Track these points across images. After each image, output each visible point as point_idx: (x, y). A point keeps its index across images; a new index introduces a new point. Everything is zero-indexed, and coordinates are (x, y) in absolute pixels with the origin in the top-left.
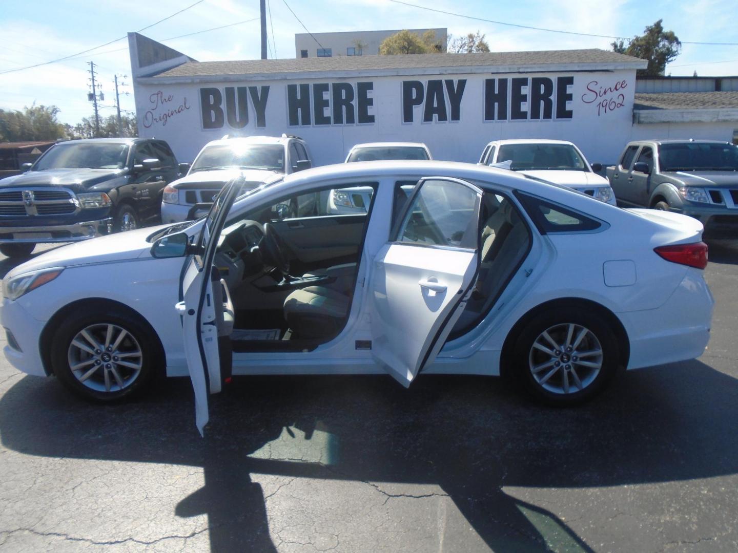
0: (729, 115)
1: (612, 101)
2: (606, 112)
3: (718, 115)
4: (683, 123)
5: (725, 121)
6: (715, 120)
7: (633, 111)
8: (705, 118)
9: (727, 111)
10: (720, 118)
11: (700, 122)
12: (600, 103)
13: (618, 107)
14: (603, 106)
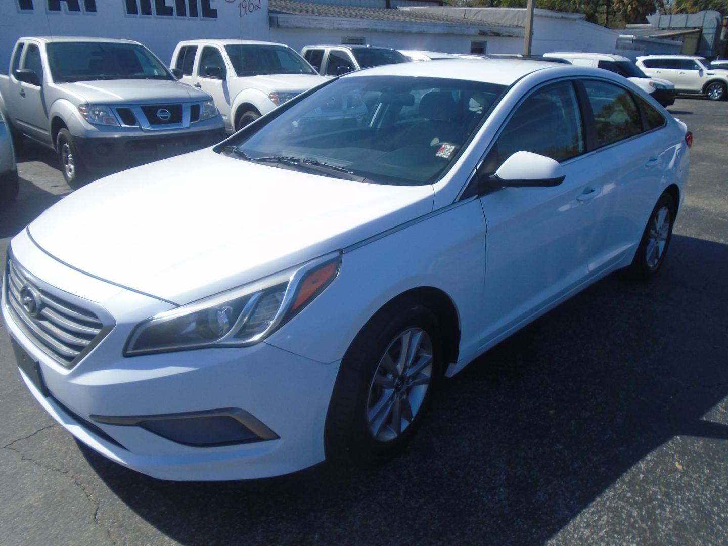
0: (340, 24)
1: (250, 2)
2: (246, 14)
3: (333, 23)
4: (310, 29)
5: (338, 29)
6: (332, 28)
7: (269, 14)
8: (325, 26)
9: (339, 20)
10: (336, 26)
11: (322, 29)
12: (240, 4)
13: (256, 9)
14: (243, 7)
